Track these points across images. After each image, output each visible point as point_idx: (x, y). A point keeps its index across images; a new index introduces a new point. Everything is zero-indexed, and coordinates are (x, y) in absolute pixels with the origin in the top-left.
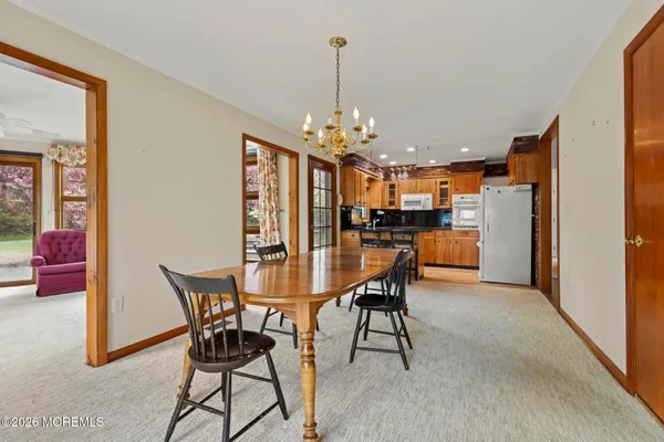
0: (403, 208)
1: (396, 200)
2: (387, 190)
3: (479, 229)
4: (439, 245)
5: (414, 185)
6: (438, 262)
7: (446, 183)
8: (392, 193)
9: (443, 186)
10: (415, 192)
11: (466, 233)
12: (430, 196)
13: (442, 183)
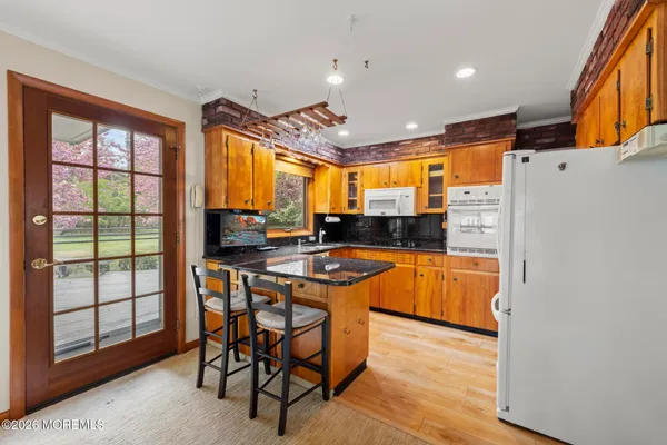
0: (368, 212)
1: (357, 198)
2: (345, 181)
3: (499, 256)
4: (422, 283)
5: (386, 172)
6: (421, 313)
7: (440, 167)
8: (352, 189)
9: (435, 174)
10: (387, 185)
11: (475, 262)
12: (411, 191)
13: (432, 168)
